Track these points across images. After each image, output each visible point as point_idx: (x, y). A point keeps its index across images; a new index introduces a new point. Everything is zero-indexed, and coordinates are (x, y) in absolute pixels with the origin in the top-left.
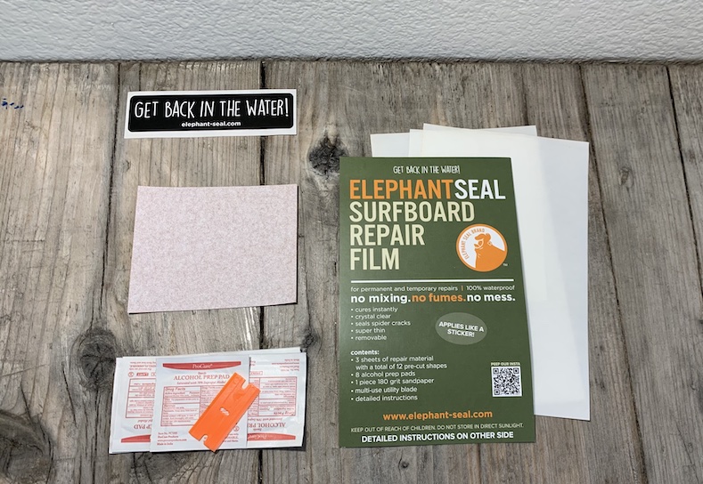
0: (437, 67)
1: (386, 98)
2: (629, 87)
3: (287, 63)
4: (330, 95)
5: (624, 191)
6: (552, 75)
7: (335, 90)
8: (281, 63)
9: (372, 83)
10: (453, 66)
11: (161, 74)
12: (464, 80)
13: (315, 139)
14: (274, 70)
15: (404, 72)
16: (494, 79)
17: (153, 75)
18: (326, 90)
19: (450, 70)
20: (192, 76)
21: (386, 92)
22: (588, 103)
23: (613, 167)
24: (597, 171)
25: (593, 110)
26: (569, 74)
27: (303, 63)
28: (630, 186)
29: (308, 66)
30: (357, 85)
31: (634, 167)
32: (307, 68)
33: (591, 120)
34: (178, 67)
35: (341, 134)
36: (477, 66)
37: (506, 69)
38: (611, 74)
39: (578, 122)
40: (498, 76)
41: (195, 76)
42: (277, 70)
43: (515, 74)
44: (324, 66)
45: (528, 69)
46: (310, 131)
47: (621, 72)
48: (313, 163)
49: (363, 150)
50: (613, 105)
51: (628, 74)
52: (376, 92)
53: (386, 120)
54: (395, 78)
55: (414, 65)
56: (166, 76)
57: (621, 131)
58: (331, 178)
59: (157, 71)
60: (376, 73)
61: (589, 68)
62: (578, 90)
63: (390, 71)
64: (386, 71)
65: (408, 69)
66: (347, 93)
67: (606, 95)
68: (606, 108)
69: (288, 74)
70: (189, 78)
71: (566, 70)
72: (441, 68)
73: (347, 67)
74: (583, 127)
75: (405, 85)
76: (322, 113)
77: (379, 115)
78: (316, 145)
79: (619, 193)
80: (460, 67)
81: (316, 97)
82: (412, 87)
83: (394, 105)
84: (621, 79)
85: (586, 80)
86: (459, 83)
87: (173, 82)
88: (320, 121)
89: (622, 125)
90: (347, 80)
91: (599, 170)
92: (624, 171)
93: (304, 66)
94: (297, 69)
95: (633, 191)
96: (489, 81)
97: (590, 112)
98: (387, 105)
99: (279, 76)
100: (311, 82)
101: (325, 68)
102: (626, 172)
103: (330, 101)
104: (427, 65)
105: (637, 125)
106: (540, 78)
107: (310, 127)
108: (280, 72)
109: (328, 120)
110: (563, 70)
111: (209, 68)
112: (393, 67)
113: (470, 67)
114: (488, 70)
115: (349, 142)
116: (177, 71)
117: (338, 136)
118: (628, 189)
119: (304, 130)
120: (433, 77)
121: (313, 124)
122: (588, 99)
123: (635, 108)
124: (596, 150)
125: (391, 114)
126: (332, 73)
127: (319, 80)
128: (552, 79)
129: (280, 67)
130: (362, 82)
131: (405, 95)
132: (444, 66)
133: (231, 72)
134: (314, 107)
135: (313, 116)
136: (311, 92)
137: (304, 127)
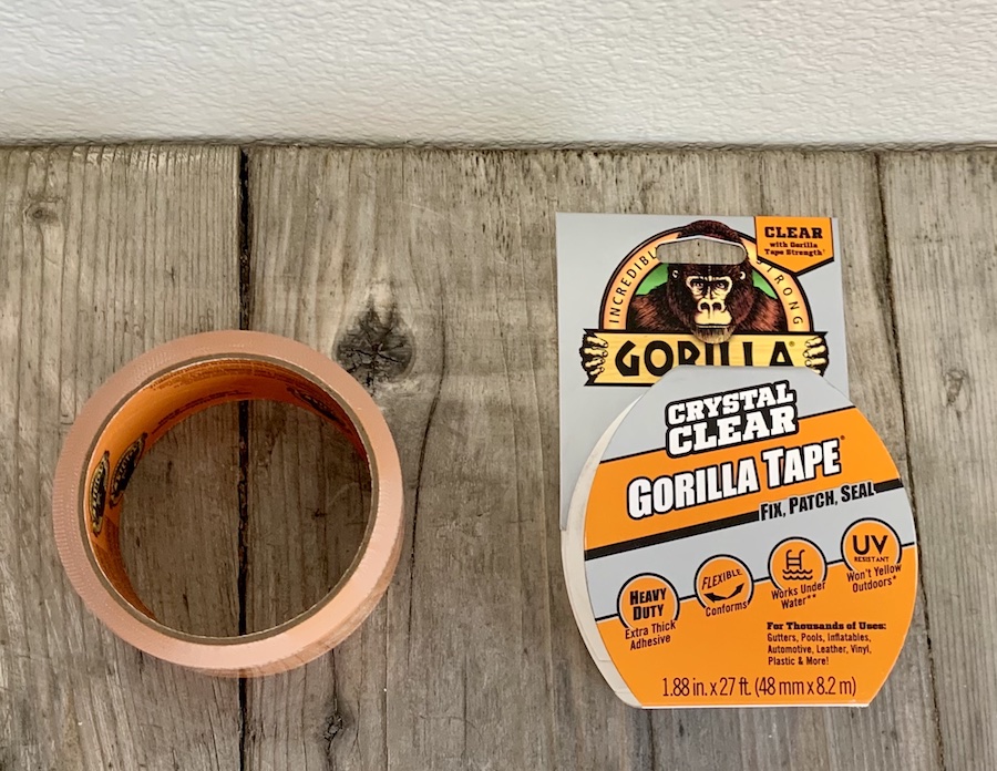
0: (593, 162)
1: (489, 226)
2: (974, 202)
3: (292, 152)
4: (378, 221)
5: (952, 419)
6: (820, 177)
7: (390, 211)
8: (279, 153)
9: (464, 195)
10: (625, 160)
11: (36, 174)
12: (646, 188)
13: (347, 315)
14: (265, 167)
15: (527, 171)
16: (704, 186)
17: (19, 173)
18: (370, 211)
19: (620, 168)
20: (100, 179)
21: (490, 216)
22: (890, 235)
23: (932, 370)
24: (901, 378)
25: (898, 252)
26: (856, 174)
27: (324, 151)
28: (962, 409)
29: (335, 157)
30: (435, 199)
31: (973, 370)
32: (333, 163)
33: (894, 271)
34: (71, 158)
35: (401, 303)
36: (673, 160)
37: (730, 163)
38: (939, 174)
39: (868, 277)
40: (714, 180)
41: (106, 179)
42: (272, 170)
43: (747, 177)
44: (366, 160)
45: (774, 165)
46: (339, 297)
47: (959, 169)
48: (345, 363)
49: (443, 334)
50: (940, 241)
51: (973, 172)
52: (470, 214)
53: (489, 273)
54: (508, 185)
55: (546, 158)
56: (46, 179)
57: (951, 294)
58: (379, 395)
59: (27, 166)
60: (471, 174)
61: (895, 161)
62: (870, 208)
63: (500, 170)
64: (492, 171)
65: (536, 166)
66: (414, 216)
67: (926, 220)
68: (925, 248)
69: (295, 177)
70: (92, 182)
71: (850, 166)
72: (602, 165)
73: (413, 162)
74: (877, 287)
75: (528, 200)
76: (363, 260)
77: (475, 264)
78: (351, 326)
79: (942, 423)
80: (638, 161)
81: (351, 226)
82: (543, 205)
83: (505, 242)
84: (958, 184)
85: (887, 188)
86: (636, 194)
87: (61, 192)
88: (360, 275)
89: (955, 281)
90: (414, 190)
91: (905, 375)
92: (952, 378)
93: (326, 158)
94: (312, 166)
95: (969, 417)
96: (696, 191)
97: (892, 256)
98: (492, 241)
99: (277, 180)
100: (342, 193)
101: (369, 164)
102: (958, 380)
103: (377, 234)
104: (573, 157)
105: (983, 282)
106: (797, 183)
107: (338, 290)
108: (277, 171)
109: (373, 273)
110: (844, 167)
111: (133, 160)
112: (506, 161)
113: (659, 160)
114: (694, 166)
115: (417, 319)
116: (69, 169)
117: (394, 306)
118: (959, 414)
119: (326, 295)
120: (584, 182)
121: (346, 282)
122: (889, 229)
123: (981, 245)
124: (900, 334)
125: (499, 260)
126: (382, 174)
127: (356, 189)
128: (820, 185)
129: (278, 162)
130: (443, 194)
131: (528, 221)
132: (606, 159)
133: (178, 171)
134: (347, 247)
135: (345, 265)
136: (341, 215)
137: (327, 289)
